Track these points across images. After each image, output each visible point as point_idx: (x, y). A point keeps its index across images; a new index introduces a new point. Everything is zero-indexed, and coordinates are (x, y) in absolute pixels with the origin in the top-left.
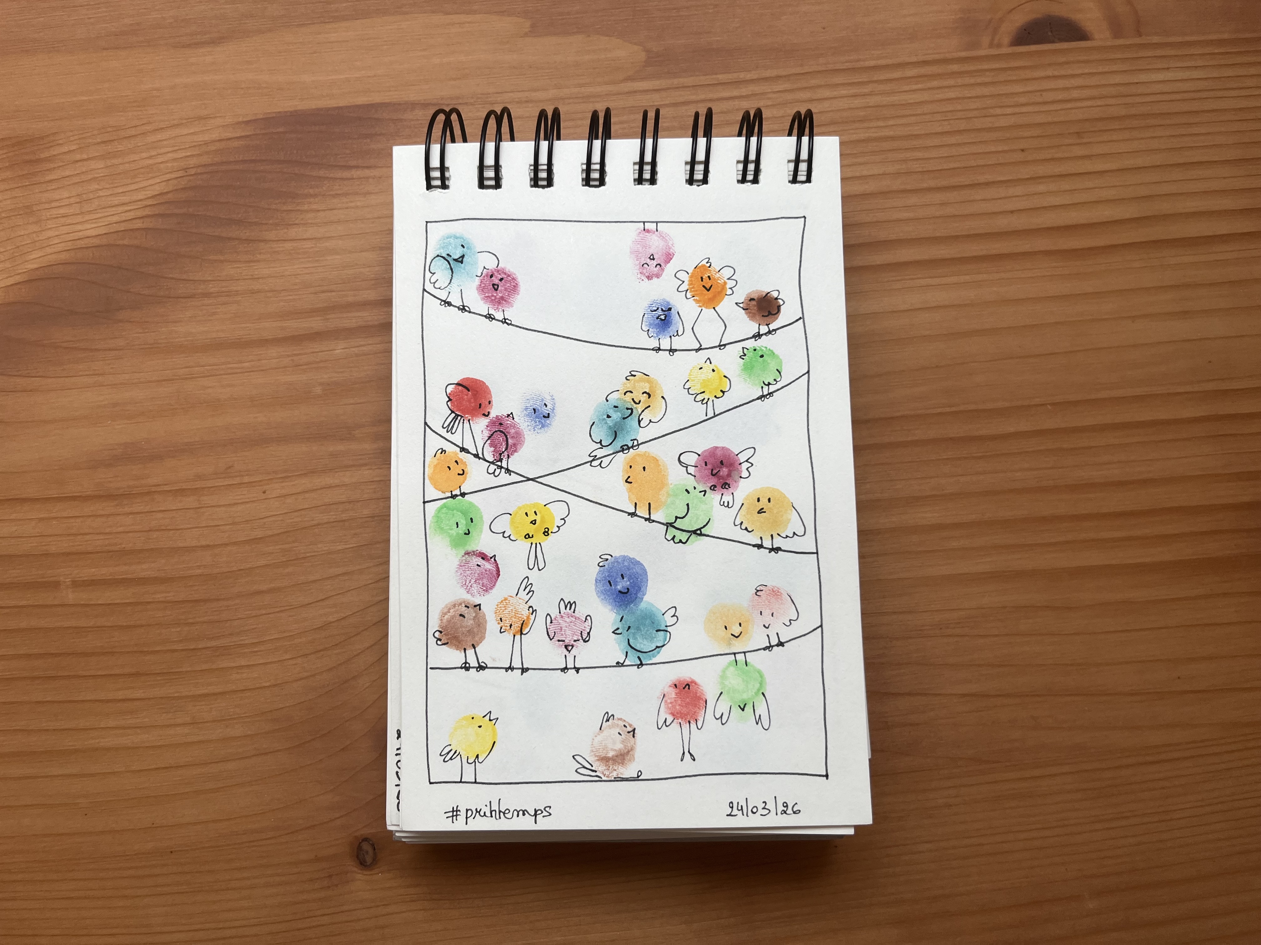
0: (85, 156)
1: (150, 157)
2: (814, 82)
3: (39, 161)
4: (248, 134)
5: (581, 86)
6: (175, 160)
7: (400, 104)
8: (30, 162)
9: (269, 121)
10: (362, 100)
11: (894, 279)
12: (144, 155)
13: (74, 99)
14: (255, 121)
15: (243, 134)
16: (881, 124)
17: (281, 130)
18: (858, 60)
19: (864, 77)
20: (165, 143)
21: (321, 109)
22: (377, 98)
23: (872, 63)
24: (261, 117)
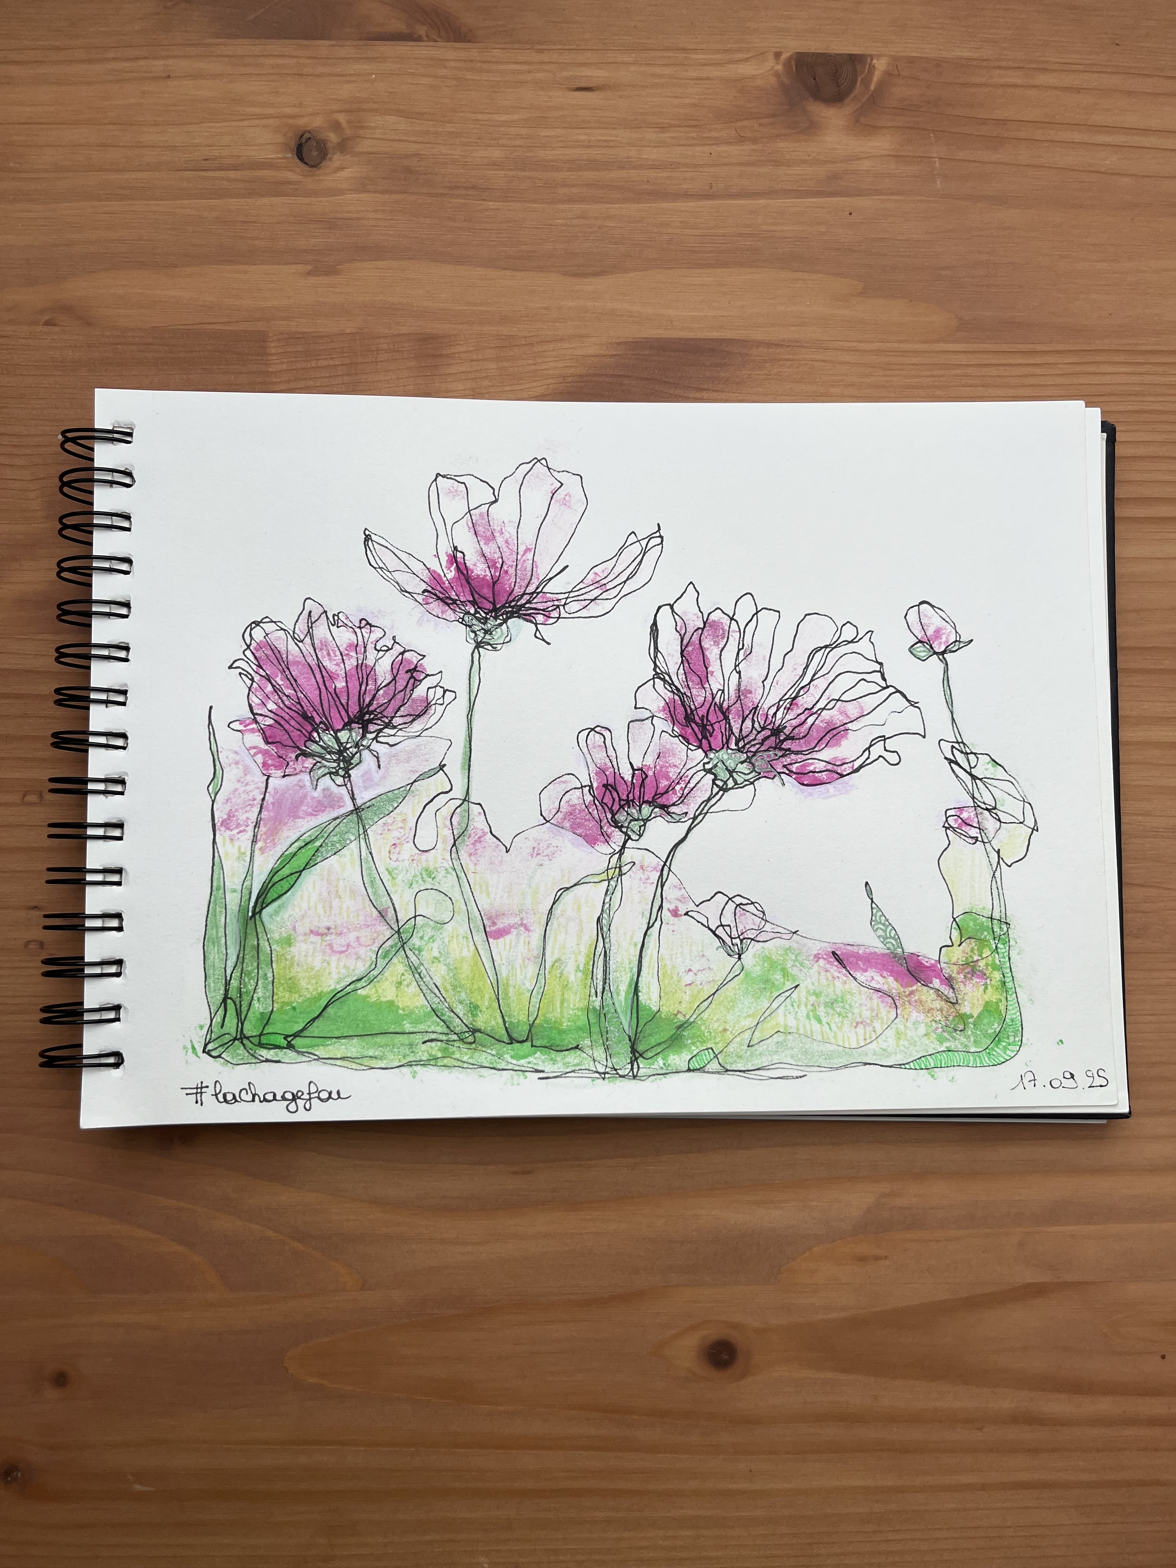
0: (480, 357)
1: (535, 364)
2: (1098, 359)
3: (441, 356)
4: (618, 353)
5: (901, 342)
6: (555, 368)
7: (748, 341)
8: (433, 356)
9: (637, 344)
10: (715, 335)
11: (1155, 530)
12: (531, 362)
13: (475, 308)
14: (626, 343)
15: (615, 353)
16: (1152, 399)
17: (646, 352)
18: (1137, 344)
19: (1141, 359)
20: (549, 353)
21: (681, 339)
22: (729, 335)
23: (1149, 348)
24: (631, 340)
